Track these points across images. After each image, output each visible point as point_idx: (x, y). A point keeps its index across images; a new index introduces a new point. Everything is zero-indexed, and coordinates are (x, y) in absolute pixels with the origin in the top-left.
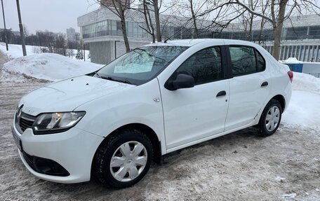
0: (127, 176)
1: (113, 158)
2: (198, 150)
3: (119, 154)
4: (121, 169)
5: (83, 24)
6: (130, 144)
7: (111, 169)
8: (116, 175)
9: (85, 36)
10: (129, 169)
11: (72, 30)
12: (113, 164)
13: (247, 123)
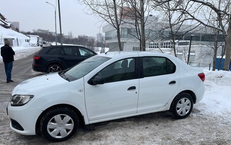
0: (59, 134)
1: (49, 123)
2: (120, 123)
3: (53, 121)
4: (55, 130)
5: (106, 31)
6: (61, 116)
7: (48, 130)
8: (51, 134)
9: (107, 38)
10: (60, 131)
11: (100, 34)
12: (49, 127)
13: (158, 108)
